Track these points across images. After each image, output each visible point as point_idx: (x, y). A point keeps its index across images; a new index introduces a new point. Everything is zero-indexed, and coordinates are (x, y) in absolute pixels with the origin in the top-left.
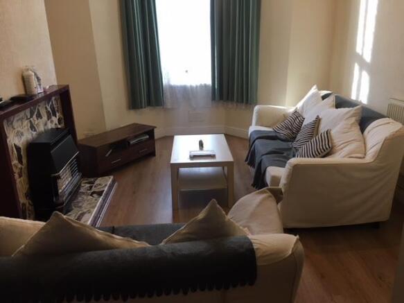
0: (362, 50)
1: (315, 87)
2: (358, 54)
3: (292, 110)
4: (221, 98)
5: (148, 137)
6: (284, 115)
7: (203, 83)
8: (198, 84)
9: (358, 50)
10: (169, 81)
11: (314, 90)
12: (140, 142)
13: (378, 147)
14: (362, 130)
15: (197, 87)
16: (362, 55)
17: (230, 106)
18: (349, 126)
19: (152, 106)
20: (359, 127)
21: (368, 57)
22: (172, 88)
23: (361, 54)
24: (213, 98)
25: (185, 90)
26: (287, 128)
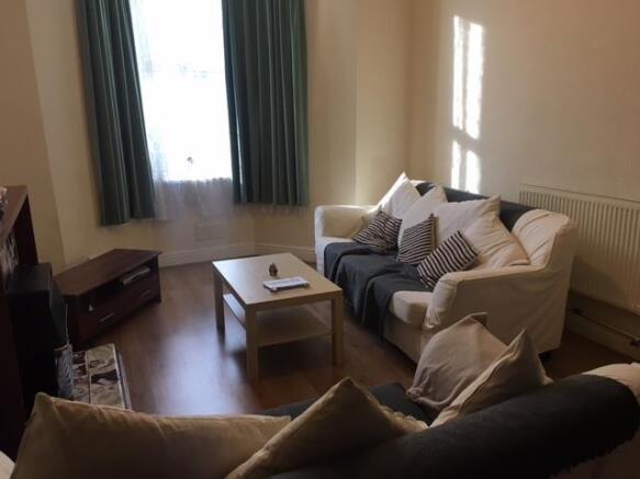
0: (464, 123)
1: (403, 175)
2: (457, 128)
3: (373, 209)
4: (250, 199)
5: (148, 270)
6: (363, 218)
7: (217, 177)
8: (210, 178)
9: (457, 122)
10: (160, 175)
11: (402, 179)
12: (137, 280)
13: (549, 246)
14: (509, 227)
15: (208, 183)
16: (464, 129)
17: (264, 210)
18: (491, 224)
19: (138, 218)
20: (502, 225)
21: (474, 131)
22: (167, 187)
23: (461, 127)
24: (237, 199)
25: (188, 188)
26: (376, 236)
